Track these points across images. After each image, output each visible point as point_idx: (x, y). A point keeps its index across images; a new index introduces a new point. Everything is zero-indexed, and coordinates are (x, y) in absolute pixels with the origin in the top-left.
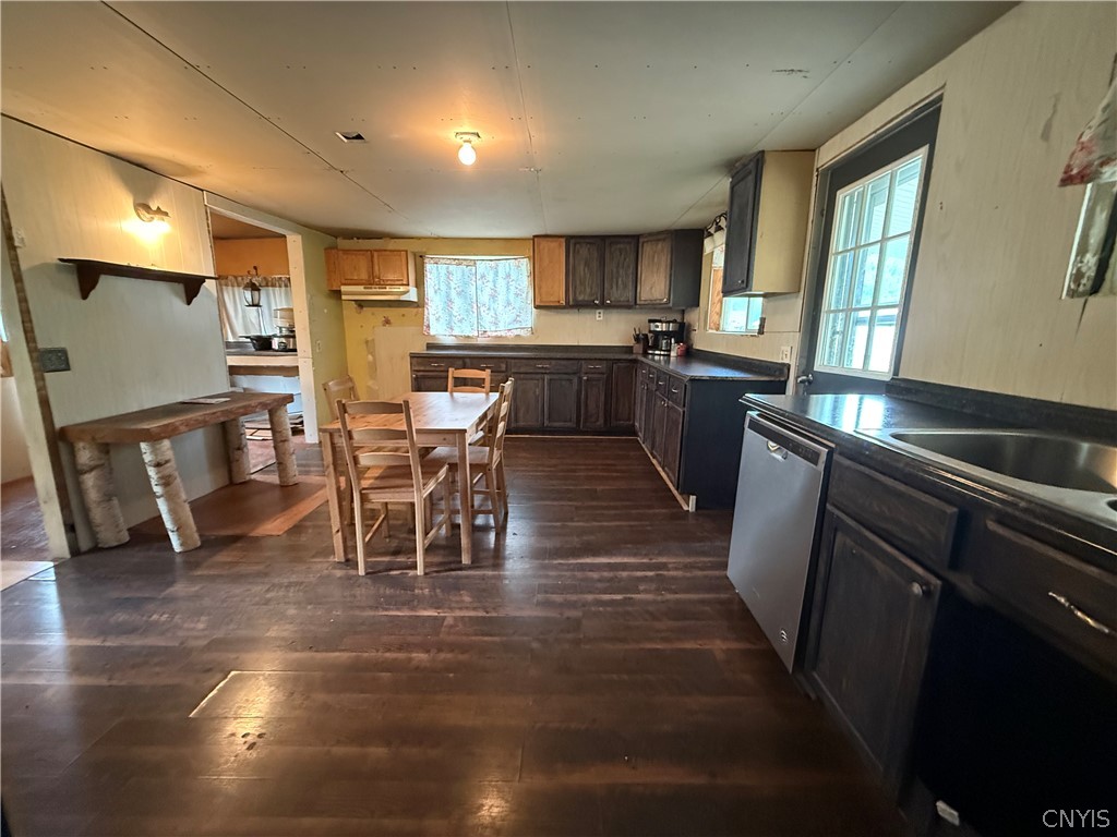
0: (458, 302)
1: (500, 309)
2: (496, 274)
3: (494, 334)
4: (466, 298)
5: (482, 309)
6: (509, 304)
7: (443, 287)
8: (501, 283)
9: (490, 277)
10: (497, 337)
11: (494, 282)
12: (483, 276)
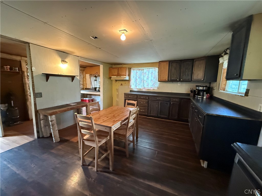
0: (138, 80)
1: (149, 82)
2: (149, 72)
3: (147, 88)
4: (140, 79)
5: (144, 82)
6: (152, 80)
7: (135, 76)
8: (150, 75)
9: (147, 73)
11: (148, 74)
12: (145, 73)
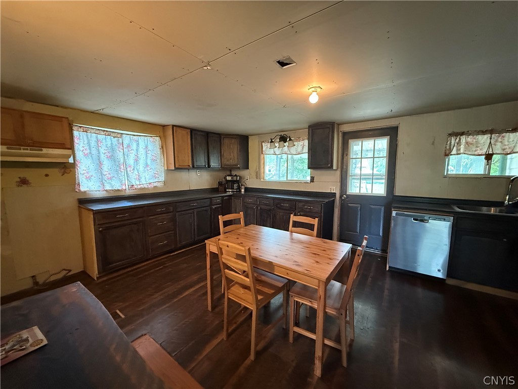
1: (141, 169)
2: (138, 145)
3: (139, 187)
4: (115, 161)
5: (128, 169)
6: (147, 165)
7: (94, 151)
8: (142, 151)
9: (134, 146)
10: (141, 189)
11: (137, 150)
